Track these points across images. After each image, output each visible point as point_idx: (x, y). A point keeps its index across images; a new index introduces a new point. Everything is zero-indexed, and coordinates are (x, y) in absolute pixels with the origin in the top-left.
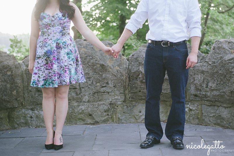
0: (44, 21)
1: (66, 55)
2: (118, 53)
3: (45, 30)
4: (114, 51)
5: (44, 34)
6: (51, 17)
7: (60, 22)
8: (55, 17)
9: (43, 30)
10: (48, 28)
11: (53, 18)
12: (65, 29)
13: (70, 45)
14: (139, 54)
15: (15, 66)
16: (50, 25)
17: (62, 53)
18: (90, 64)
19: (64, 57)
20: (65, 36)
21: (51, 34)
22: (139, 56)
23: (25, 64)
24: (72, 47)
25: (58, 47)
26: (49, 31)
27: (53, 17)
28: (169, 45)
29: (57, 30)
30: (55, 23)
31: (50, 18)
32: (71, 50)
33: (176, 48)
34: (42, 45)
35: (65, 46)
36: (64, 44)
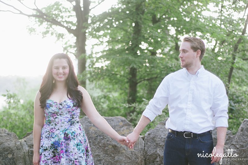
0: (51, 109)
1: (75, 147)
2: (133, 143)
3: (52, 119)
4: (129, 141)
5: (50, 123)
6: (59, 105)
7: (69, 110)
8: (63, 105)
9: (49, 119)
10: (55, 117)
11: (61, 106)
12: (74, 117)
13: (79, 135)
14: (156, 133)
15: (17, 147)
16: (57, 114)
17: (72, 145)
18: (101, 145)
19: (73, 149)
20: (74, 125)
21: (58, 123)
22: (156, 135)
23: (28, 144)
24: (81, 137)
25: (67, 138)
26: (57, 120)
27: (61, 104)
28: (192, 137)
29: (65, 119)
30: (63, 111)
31: (57, 106)
32: (80, 141)
33: (200, 139)
34: (48, 135)
35: (74, 136)
36: (73, 134)
